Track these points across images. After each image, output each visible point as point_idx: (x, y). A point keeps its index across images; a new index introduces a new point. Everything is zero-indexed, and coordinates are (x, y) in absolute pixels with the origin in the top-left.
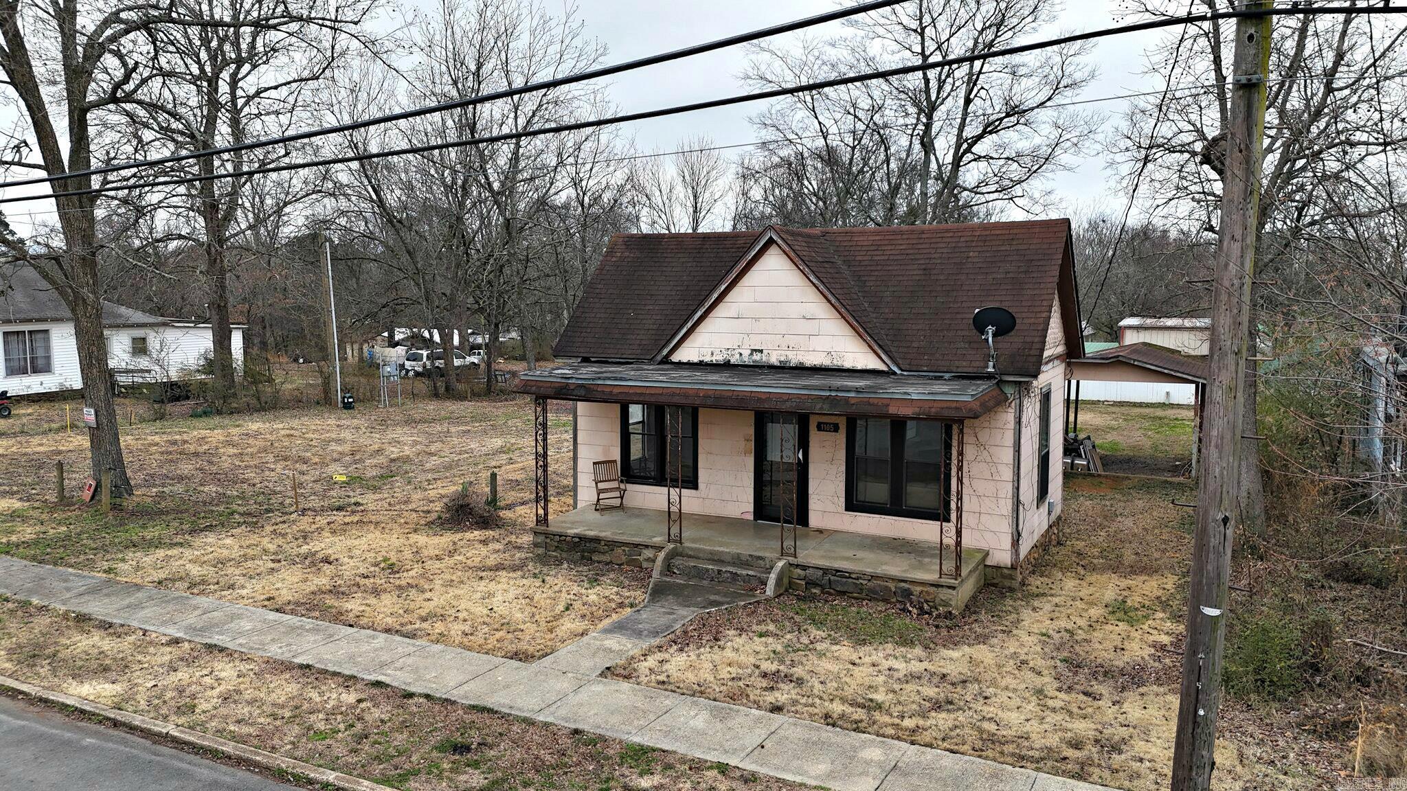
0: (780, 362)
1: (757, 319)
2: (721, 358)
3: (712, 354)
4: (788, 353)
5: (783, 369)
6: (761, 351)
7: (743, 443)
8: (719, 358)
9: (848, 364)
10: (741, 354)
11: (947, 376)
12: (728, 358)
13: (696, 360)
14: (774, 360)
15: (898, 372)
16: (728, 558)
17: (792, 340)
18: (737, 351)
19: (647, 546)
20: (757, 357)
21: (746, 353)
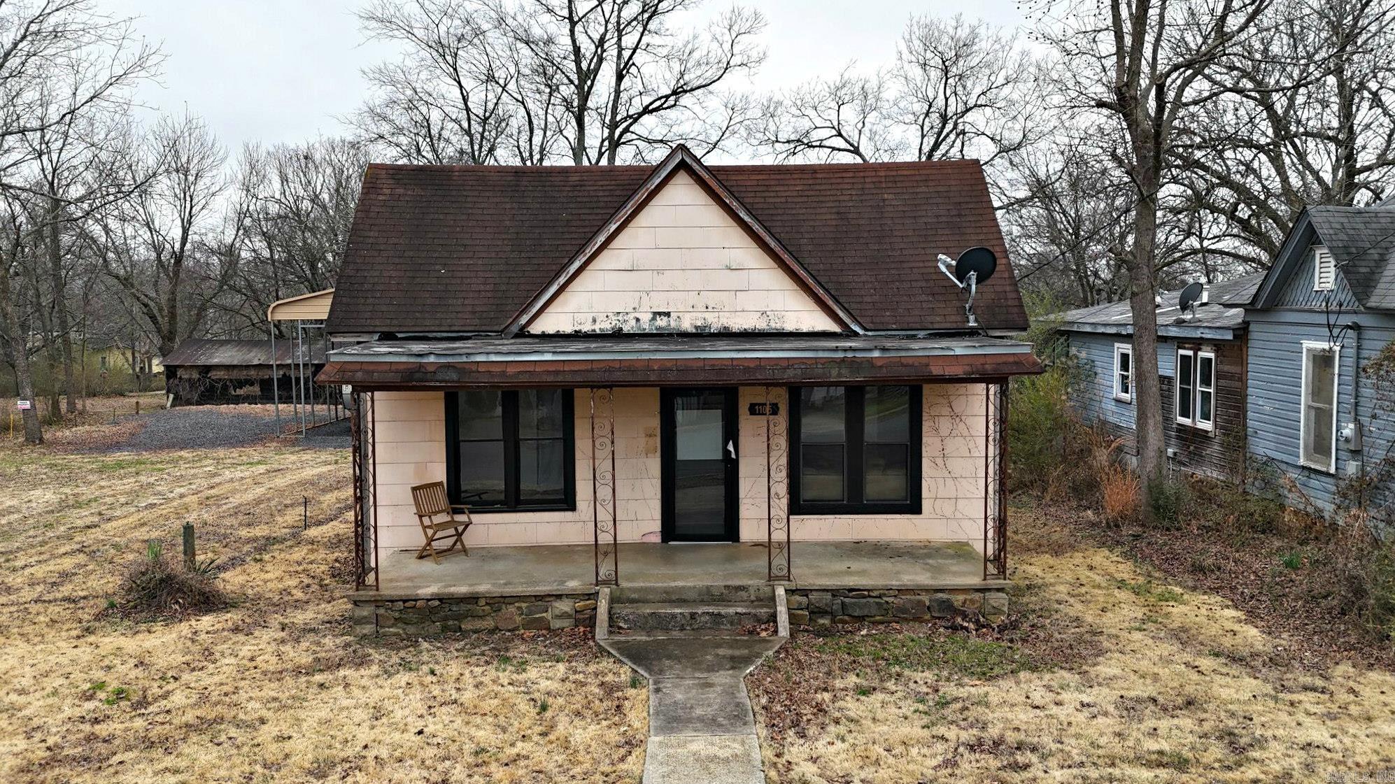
0: (696, 327)
1: (659, 271)
2: (609, 327)
3: (594, 321)
4: (707, 315)
5: (701, 335)
6: (668, 314)
7: (642, 441)
8: (604, 326)
9: (790, 327)
10: (638, 320)
11: (921, 334)
12: (619, 325)
13: (568, 329)
14: (687, 325)
15: (861, 332)
16: (692, 595)
17: (713, 298)
18: (632, 316)
19: (559, 597)
20: (662, 322)
21: (645, 318)
